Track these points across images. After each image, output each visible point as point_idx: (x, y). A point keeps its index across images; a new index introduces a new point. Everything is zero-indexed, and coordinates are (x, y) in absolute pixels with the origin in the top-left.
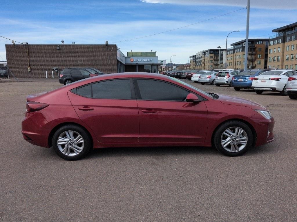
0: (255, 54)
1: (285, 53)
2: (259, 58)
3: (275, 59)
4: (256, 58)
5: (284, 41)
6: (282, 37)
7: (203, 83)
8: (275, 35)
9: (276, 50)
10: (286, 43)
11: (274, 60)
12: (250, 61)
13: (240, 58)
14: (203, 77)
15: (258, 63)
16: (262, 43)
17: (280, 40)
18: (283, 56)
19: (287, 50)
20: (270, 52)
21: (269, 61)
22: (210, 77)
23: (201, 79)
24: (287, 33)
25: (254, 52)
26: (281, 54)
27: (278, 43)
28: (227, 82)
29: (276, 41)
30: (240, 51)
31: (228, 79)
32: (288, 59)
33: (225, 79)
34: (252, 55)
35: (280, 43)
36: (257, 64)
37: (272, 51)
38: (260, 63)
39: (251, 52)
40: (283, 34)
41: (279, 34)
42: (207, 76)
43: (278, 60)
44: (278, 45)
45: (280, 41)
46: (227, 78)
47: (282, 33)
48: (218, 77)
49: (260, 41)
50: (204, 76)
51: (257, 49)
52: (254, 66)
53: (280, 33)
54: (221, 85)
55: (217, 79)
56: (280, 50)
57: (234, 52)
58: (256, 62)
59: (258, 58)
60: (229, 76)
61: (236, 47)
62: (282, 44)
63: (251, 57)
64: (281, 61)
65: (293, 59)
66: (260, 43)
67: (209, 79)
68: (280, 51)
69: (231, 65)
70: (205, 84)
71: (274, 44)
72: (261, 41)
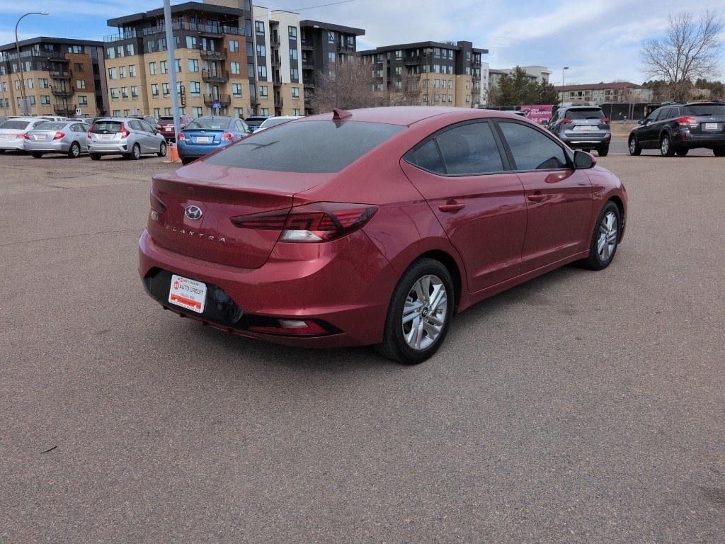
0: (70, 80)
1: (149, 80)
2: (81, 90)
3: (127, 91)
4: (74, 90)
5: (141, 50)
6: (136, 41)
7: (38, 154)
8: (115, 34)
9: (125, 72)
10: (146, 56)
11: (124, 96)
12: (59, 96)
13: (31, 86)
14: (41, 137)
15: (82, 102)
16: (83, 52)
17: (132, 46)
18: (144, 85)
19: (152, 73)
20: (110, 76)
21: (113, 98)
22: (63, 135)
23: (35, 140)
24: (146, 31)
25: (65, 74)
26: (138, 81)
27: (127, 53)
28: (125, 147)
29: (122, 48)
30: (28, 69)
31: (126, 139)
32: (157, 94)
33: (117, 141)
34: (62, 80)
35: (133, 53)
36: (78, 105)
37: (115, 74)
38: (85, 103)
39: (58, 73)
40: (134, 32)
41: (124, 31)
42: (53, 133)
43: (134, 95)
44: (128, 59)
45: (131, 48)
46: (123, 137)
47: (132, 30)
48: (97, 135)
49: (76, 45)
50: (41, 133)
51: (71, 67)
52: (71, 111)
53: (126, 29)
54: (103, 157)
55: (93, 139)
56: (135, 70)
57: (9, 71)
58: (76, 100)
59: (79, 89)
60: (128, 133)
61: (12, 57)
62: (137, 58)
63: (60, 87)
64: (140, 97)
65: (168, 93)
66: (76, 50)
67: (62, 141)
68: (134, 75)
69: (8, 106)
70: (44, 156)
71: (117, 55)
72: (78, 45)
